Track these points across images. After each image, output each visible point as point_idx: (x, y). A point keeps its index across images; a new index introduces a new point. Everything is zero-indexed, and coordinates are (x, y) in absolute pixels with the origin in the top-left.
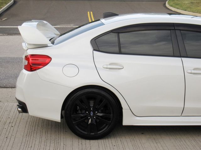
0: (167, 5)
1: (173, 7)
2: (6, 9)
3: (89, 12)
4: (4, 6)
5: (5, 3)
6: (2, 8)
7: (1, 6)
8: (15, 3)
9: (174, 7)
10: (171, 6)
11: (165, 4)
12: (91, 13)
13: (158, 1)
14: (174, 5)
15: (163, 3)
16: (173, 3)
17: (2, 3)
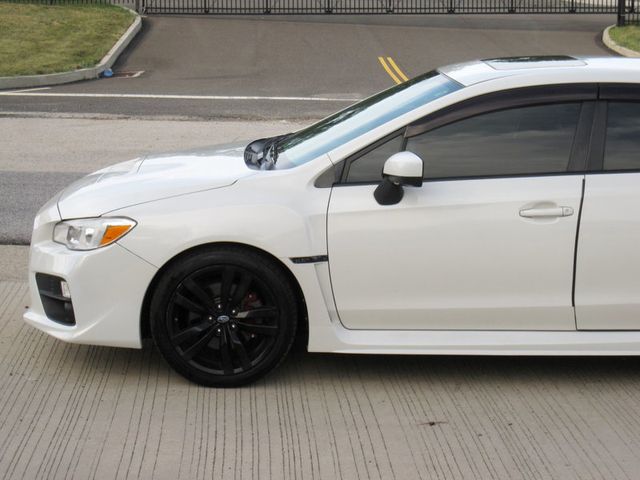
1: (630, 48)
3: (381, 60)
4: (122, 35)
5: (120, 25)
6: (118, 41)
7: (114, 35)
12: (390, 59)
14: (630, 42)
15: (595, 34)
17: (111, 26)
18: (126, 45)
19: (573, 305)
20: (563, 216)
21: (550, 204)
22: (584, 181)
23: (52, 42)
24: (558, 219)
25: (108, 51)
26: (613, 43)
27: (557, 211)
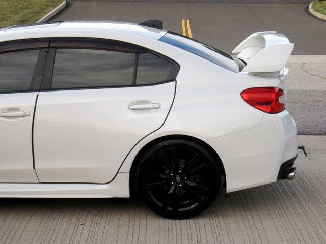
0: (311, 9)
2: (54, 14)
4: (51, 11)
5: (52, 5)
6: (47, 13)
7: (46, 11)
8: (68, 5)
9: (322, 13)
10: (317, 11)
11: (308, 7)
12: (188, 21)
13: (297, 3)
14: (321, 9)
16: (321, 7)
17: (47, 6)
18: (51, 16)
19: (34, 168)
20: (24, 116)
21: (17, 109)
22: (38, 95)
23: (13, 15)
24: (21, 118)
25: (39, 19)
26: (312, 10)
27: (20, 113)
